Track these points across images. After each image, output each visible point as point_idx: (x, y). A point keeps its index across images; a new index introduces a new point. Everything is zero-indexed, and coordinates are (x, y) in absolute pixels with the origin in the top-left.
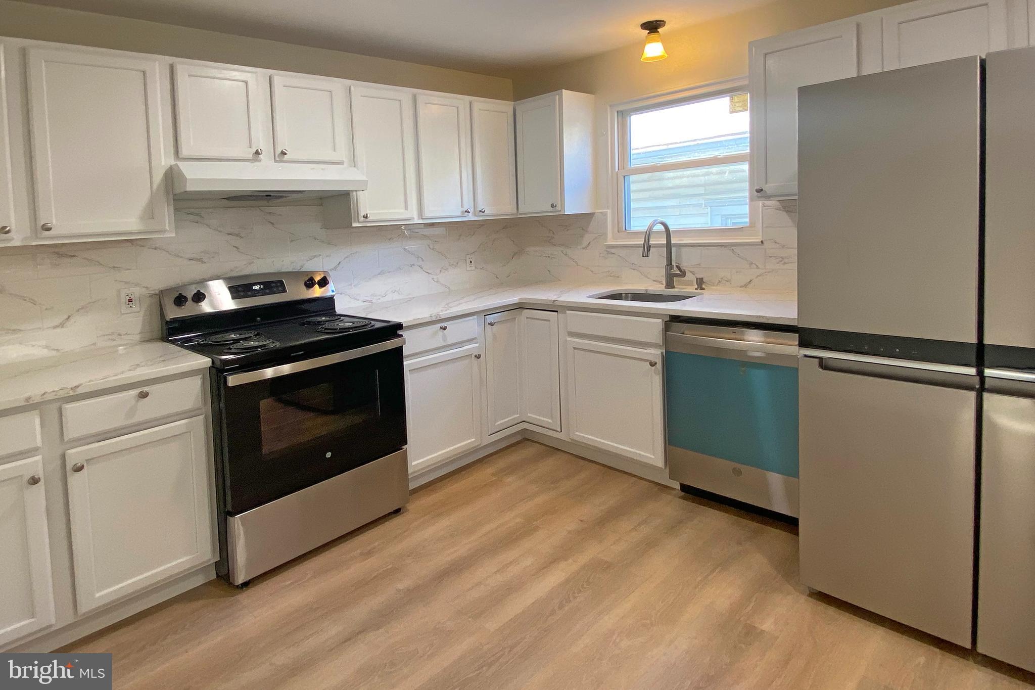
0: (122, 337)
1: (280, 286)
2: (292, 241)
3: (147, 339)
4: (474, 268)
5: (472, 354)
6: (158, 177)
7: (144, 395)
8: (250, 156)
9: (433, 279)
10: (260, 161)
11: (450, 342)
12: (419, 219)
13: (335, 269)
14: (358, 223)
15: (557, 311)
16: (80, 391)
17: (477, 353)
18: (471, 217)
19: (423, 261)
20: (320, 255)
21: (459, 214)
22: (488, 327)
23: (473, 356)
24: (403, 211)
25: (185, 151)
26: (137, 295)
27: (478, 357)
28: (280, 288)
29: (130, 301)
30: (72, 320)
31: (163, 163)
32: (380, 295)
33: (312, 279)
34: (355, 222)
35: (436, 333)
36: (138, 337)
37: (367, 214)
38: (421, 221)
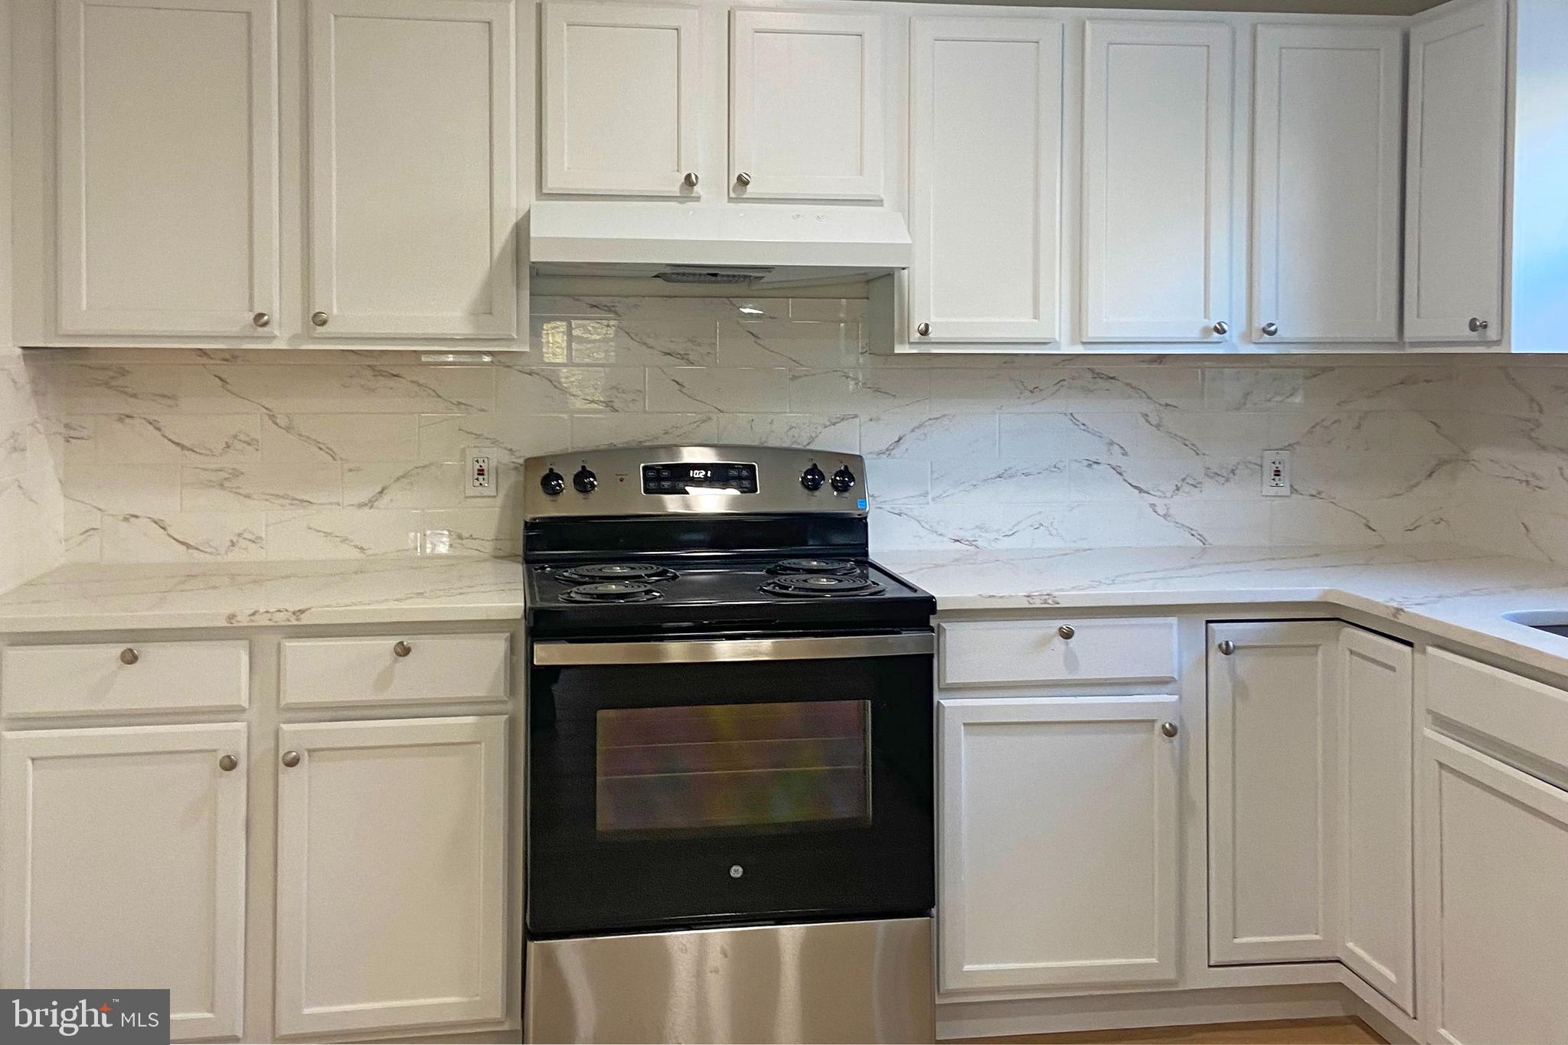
0: (464, 542)
1: (746, 478)
2: (794, 378)
3: (502, 553)
4: (1286, 491)
5: (1153, 721)
6: (504, 233)
7: (403, 651)
8: (675, 189)
9: (1153, 506)
10: (698, 199)
11: (1082, 675)
12: (1073, 342)
13: (888, 451)
14: (907, 346)
15: (1410, 644)
16: (306, 620)
17: (1167, 720)
18: (1236, 344)
19: (1125, 454)
20: (856, 416)
21: (1195, 334)
22: (1216, 657)
23: (1158, 726)
24: (1027, 319)
25: (552, 184)
26: (493, 463)
27: (1170, 732)
28: (746, 483)
29: (481, 472)
30: (386, 498)
31: (514, 204)
32: (998, 531)
33: (814, 470)
34: (902, 342)
35: (1044, 642)
36: (489, 547)
37: (927, 326)
38: (1080, 350)
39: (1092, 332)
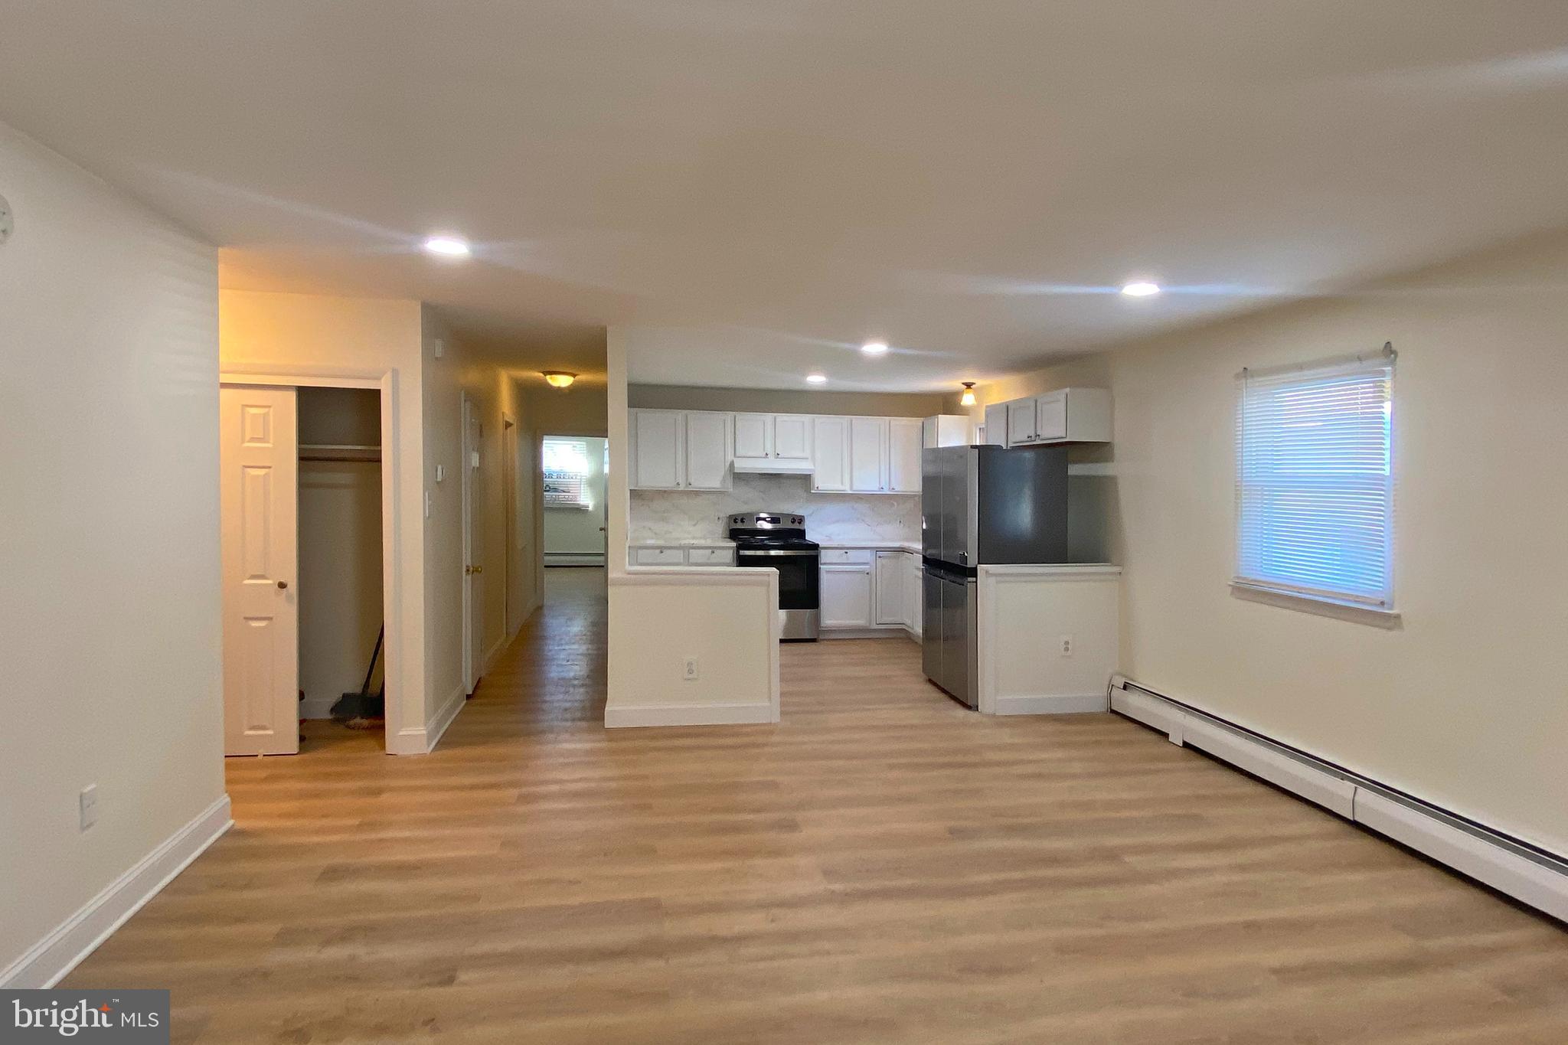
1: (778, 520)
2: (789, 498)
4: (902, 526)
5: (865, 571)
6: (728, 464)
8: (764, 455)
9: (870, 528)
10: (768, 459)
11: (849, 562)
13: (811, 515)
17: (868, 571)
18: (886, 491)
19: (865, 516)
20: (803, 506)
21: (877, 489)
24: (840, 486)
25: (738, 454)
26: (722, 516)
27: (868, 574)
29: (719, 518)
31: (729, 460)
33: (793, 519)
34: (813, 490)
35: (843, 554)
36: (720, 535)
37: (818, 487)
38: (853, 492)
39: (855, 488)
